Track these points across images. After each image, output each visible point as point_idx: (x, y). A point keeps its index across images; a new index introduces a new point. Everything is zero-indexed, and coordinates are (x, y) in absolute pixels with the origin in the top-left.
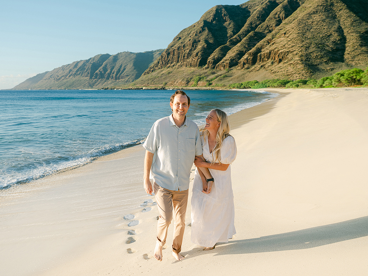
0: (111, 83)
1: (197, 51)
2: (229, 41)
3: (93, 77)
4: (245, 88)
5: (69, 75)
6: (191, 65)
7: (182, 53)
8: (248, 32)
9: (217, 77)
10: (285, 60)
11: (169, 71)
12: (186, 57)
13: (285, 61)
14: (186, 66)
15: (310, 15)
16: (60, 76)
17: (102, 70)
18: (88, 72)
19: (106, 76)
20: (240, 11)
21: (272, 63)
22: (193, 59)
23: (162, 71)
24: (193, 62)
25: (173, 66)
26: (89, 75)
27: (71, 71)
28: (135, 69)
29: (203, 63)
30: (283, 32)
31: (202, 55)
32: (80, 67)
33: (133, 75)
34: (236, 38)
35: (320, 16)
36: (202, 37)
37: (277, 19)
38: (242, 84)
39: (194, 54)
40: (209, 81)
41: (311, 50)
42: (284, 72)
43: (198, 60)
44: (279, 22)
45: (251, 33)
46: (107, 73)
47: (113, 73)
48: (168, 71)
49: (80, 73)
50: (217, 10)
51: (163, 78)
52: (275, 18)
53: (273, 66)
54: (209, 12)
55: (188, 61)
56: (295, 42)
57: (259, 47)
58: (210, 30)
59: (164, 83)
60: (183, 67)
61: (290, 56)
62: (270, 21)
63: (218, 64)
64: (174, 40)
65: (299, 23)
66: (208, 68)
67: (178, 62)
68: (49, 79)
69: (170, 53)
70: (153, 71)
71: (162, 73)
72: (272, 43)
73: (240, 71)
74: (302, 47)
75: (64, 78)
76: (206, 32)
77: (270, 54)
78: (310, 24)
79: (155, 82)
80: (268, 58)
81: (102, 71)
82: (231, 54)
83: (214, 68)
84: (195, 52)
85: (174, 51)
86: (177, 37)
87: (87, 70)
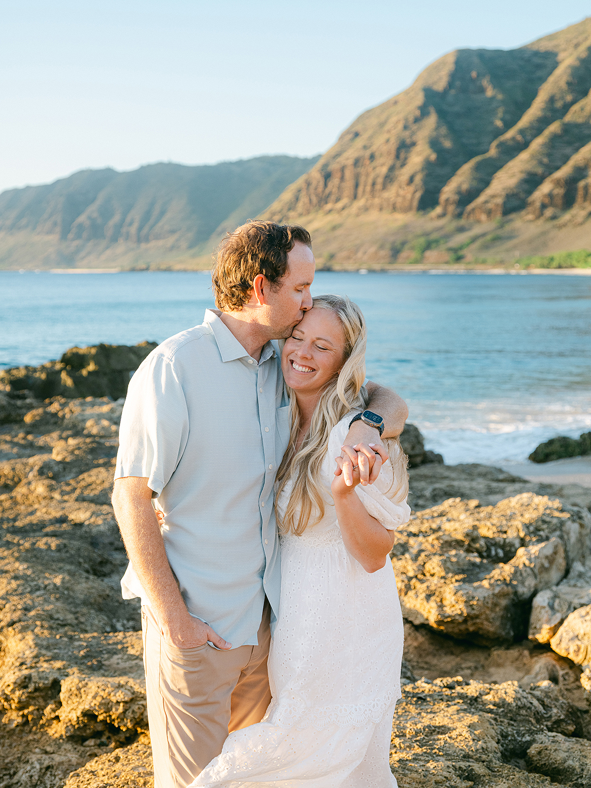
1: (412, 171)
2: (495, 146)
3: (69, 236)
4: (560, 267)
6: (394, 206)
7: (367, 175)
8: (542, 123)
11: (334, 223)
12: (379, 187)
14: (380, 210)
17: (95, 214)
18: (53, 219)
19: (108, 231)
20: (518, 65)
22: (401, 191)
24: (399, 199)
25: (343, 208)
26: (58, 229)
29: (428, 201)
31: (425, 182)
32: (28, 207)
34: (513, 139)
36: (420, 132)
38: (554, 258)
39: (401, 178)
40: (455, 250)
43: (414, 193)
45: (554, 127)
46: (111, 223)
47: (131, 224)
48: (329, 222)
49: (29, 222)
50: (457, 63)
51: (320, 240)
54: (434, 68)
55: (386, 195)
57: (581, 163)
58: (442, 114)
59: (326, 254)
60: (370, 211)
63: (471, 205)
64: (342, 137)
66: (444, 215)
67: (355, 197)
69: (331, 174)
71: (311, 227)
73: (533, 226)
76: (432, 121)
81: (96, 218)
82: (506, 180)
83: (459, 216)
84: (404, 174)
85: (343, 169)
86: (347, 132)
87: (50, 216)
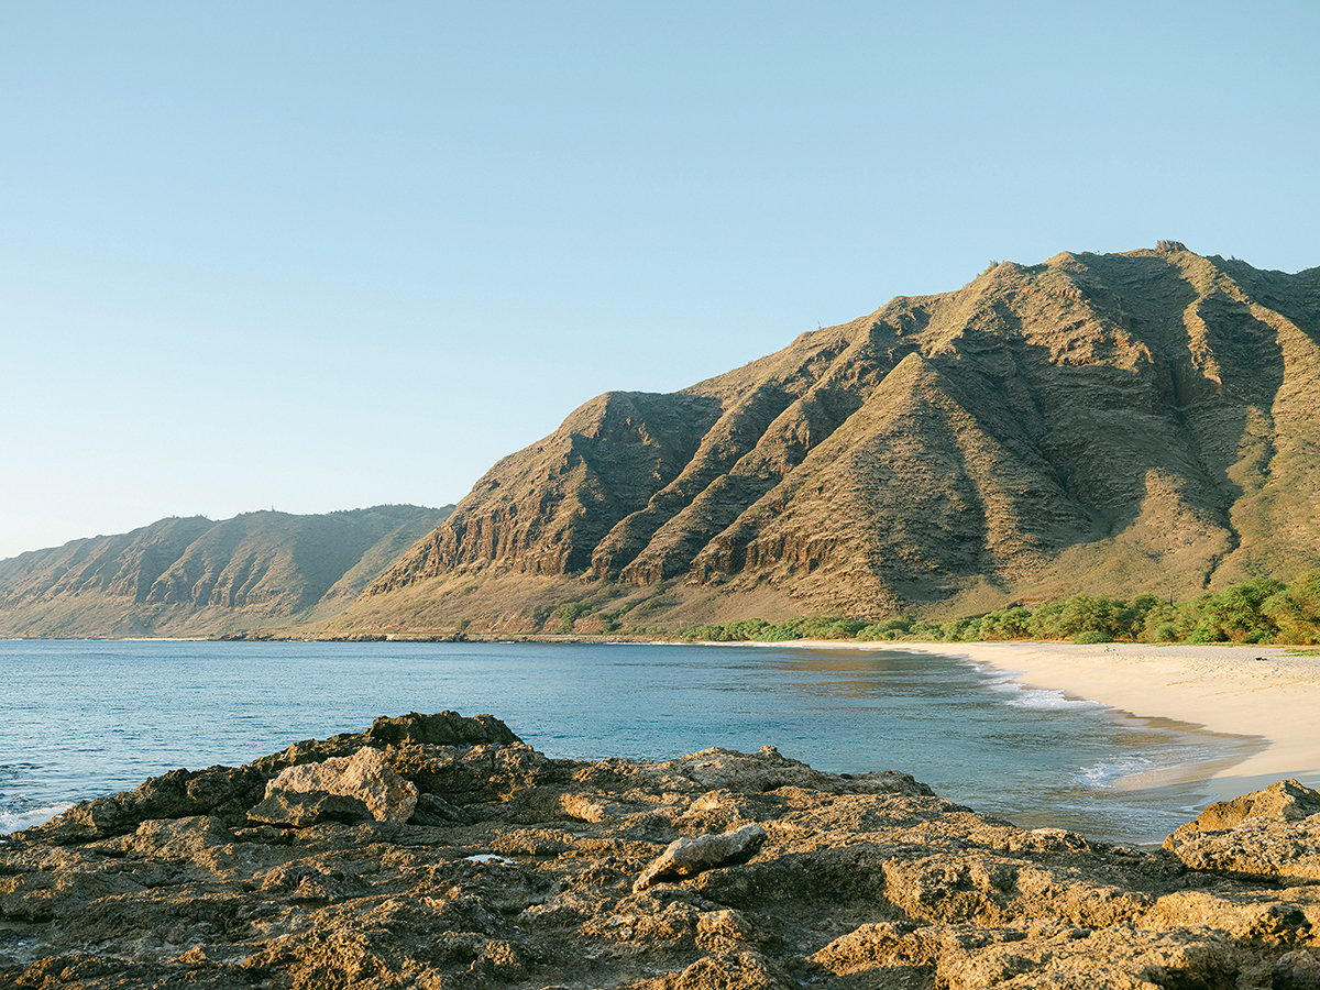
0: (213, 619)
1: (559, 527)
2: (654, 501)
3: (148, 598)
4: (730, 638)
5: (54, 588)
6: (539, 566)
7: (508, 532)
8: (704, 477)
9: (631, 606)
10: (828, 563)
11: (470, 585)
12: (520, 544)
13: (828, 567)
14: (523, 571)
15: (883, 441)
17: (181, 572)
18: (129, 577)
19: (195, 592)
20: (677, 412)
21: (792, 570)
22: (546, 550)
23: (441, 583)
24: (545, 559)
25: (479, 569)
26: (134, 589)
27: (60, 572)
29: (577, 562)
30: (812, 483)
31: (575, 541)
32: (99, 561)
33: (292, 592)
34: (673, 492)
35: (910, 443)
36: (568, 484)
37: (790, 443)
38: (723, 629)
39: (547, 535)
40: (610, 618)
41: (897, 537)
42: (827, 596)
43: (562, 553)
44: (797, 454)
45: (719, 481)
46: (199, 582)
47: (223, 584)
48: (462, 585)
49: (99, 580)
50: (609, 407)
51: (452, 605)
52: (785, 440)
53: (796, 578)
54: (585, 411)
55: (529, 554)
56: (851, 514)
57: (750, 523)
58: (592, 463)
59: (458, 621)
60: (511, 572)
61: (840, 552)
62: (769, 447)
63: (627, 567)
64: (477, 488)
65: (857, 463)
66: (597, 578)
67: (494, 558)
69: (466, 529)
70: (404, 583)
71: (441, 590)
72: (787, 513)
73: (696, 591)
74: (870, 528)
75: (33, 597)
76: (581, 470)
77: (783, 546)
78: (885, 467)
79: (427, 619)
80: (778, 557)
81: (182, 577)
82: (665, 539)
83: (614, 578)
84: (551, 529)
85: (479, 523)
86: (484, 481)
87: (126, 573)
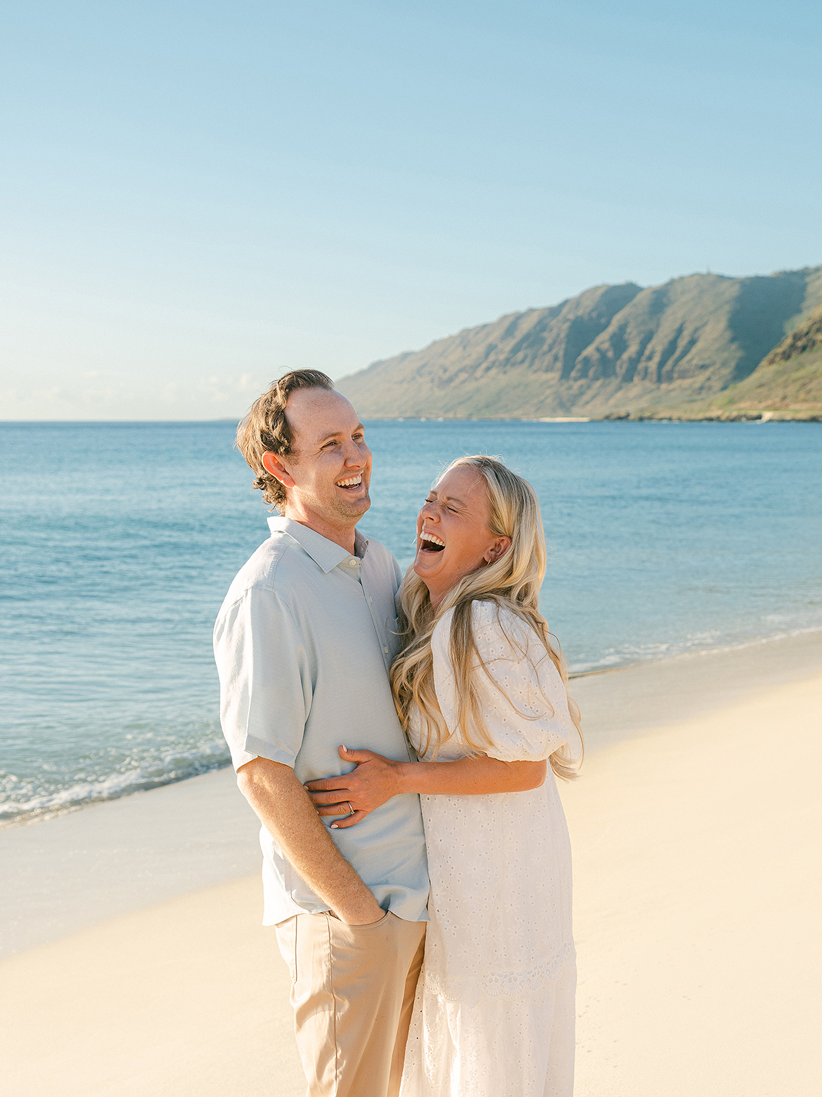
0: (639, 397)
3: (573, 374)
5: (484, 365)
16: (453, 370)
17: (606, 346)
18: (554, 351)
19: (621, 367)
26: (559, 365)
27: (491, 348)
28: (733, 340)
32: (526, 337)
33: (724, 364)
46: (625, 356)
47: (650, 358)
49: (526, 357)
68: (414, 378)
70: (804, 348)
75: (465, 376)
79: (813, 393)
81: (607, 351)
87: (551, 348)
